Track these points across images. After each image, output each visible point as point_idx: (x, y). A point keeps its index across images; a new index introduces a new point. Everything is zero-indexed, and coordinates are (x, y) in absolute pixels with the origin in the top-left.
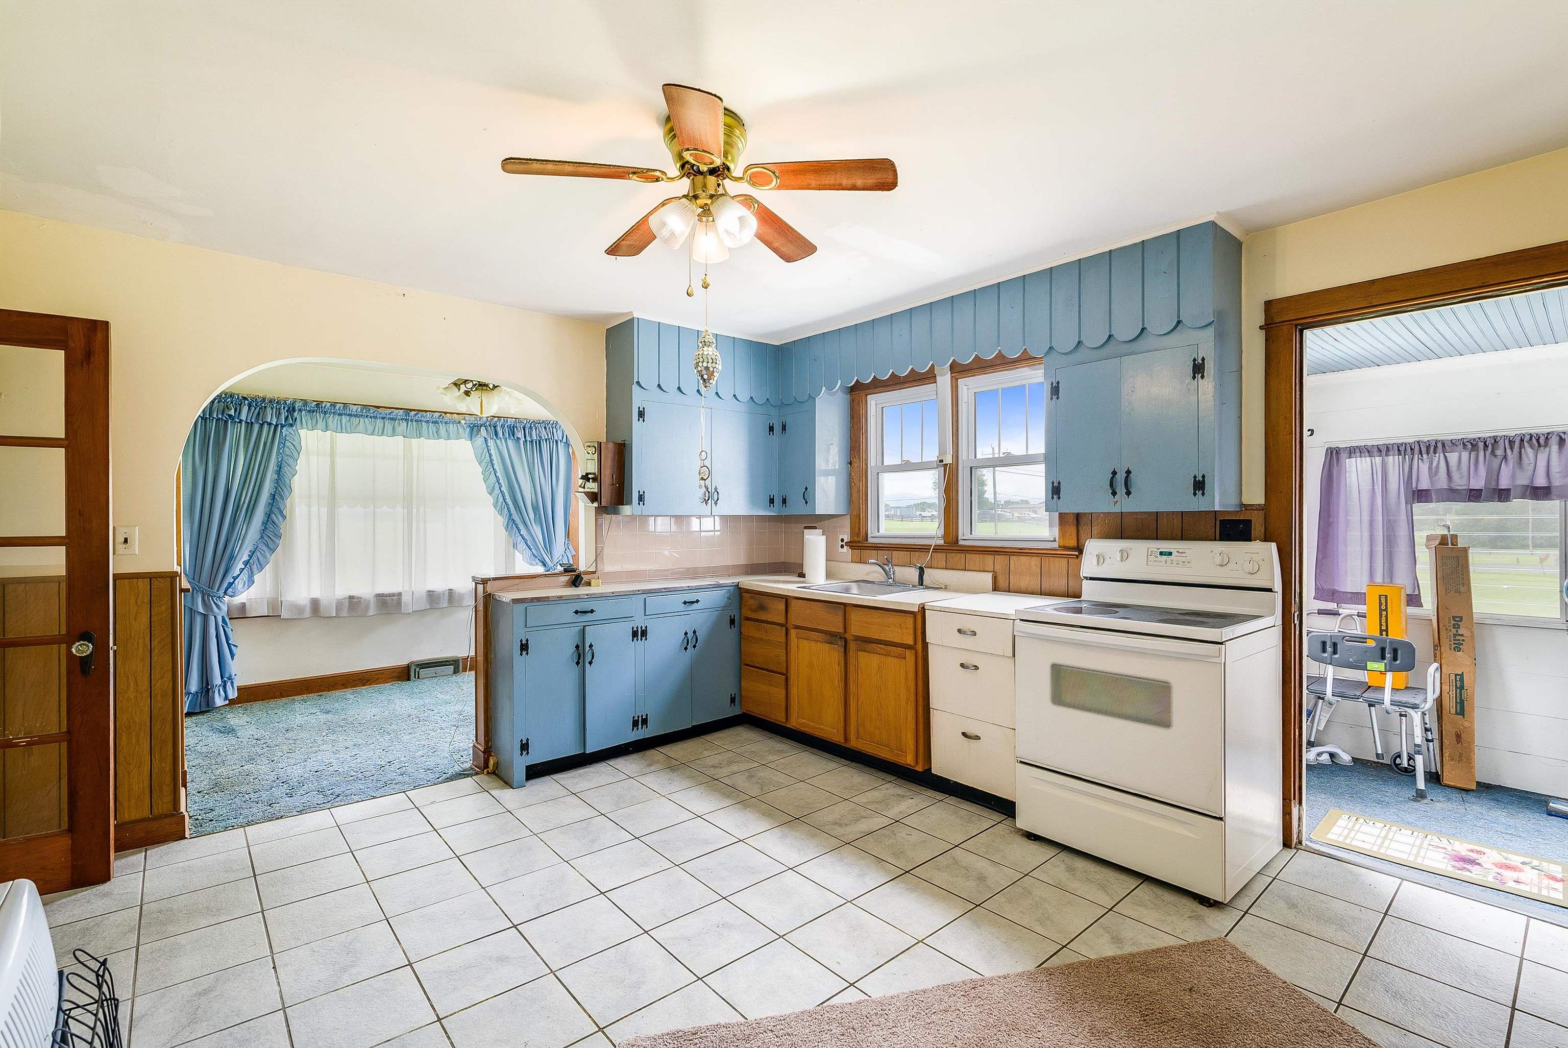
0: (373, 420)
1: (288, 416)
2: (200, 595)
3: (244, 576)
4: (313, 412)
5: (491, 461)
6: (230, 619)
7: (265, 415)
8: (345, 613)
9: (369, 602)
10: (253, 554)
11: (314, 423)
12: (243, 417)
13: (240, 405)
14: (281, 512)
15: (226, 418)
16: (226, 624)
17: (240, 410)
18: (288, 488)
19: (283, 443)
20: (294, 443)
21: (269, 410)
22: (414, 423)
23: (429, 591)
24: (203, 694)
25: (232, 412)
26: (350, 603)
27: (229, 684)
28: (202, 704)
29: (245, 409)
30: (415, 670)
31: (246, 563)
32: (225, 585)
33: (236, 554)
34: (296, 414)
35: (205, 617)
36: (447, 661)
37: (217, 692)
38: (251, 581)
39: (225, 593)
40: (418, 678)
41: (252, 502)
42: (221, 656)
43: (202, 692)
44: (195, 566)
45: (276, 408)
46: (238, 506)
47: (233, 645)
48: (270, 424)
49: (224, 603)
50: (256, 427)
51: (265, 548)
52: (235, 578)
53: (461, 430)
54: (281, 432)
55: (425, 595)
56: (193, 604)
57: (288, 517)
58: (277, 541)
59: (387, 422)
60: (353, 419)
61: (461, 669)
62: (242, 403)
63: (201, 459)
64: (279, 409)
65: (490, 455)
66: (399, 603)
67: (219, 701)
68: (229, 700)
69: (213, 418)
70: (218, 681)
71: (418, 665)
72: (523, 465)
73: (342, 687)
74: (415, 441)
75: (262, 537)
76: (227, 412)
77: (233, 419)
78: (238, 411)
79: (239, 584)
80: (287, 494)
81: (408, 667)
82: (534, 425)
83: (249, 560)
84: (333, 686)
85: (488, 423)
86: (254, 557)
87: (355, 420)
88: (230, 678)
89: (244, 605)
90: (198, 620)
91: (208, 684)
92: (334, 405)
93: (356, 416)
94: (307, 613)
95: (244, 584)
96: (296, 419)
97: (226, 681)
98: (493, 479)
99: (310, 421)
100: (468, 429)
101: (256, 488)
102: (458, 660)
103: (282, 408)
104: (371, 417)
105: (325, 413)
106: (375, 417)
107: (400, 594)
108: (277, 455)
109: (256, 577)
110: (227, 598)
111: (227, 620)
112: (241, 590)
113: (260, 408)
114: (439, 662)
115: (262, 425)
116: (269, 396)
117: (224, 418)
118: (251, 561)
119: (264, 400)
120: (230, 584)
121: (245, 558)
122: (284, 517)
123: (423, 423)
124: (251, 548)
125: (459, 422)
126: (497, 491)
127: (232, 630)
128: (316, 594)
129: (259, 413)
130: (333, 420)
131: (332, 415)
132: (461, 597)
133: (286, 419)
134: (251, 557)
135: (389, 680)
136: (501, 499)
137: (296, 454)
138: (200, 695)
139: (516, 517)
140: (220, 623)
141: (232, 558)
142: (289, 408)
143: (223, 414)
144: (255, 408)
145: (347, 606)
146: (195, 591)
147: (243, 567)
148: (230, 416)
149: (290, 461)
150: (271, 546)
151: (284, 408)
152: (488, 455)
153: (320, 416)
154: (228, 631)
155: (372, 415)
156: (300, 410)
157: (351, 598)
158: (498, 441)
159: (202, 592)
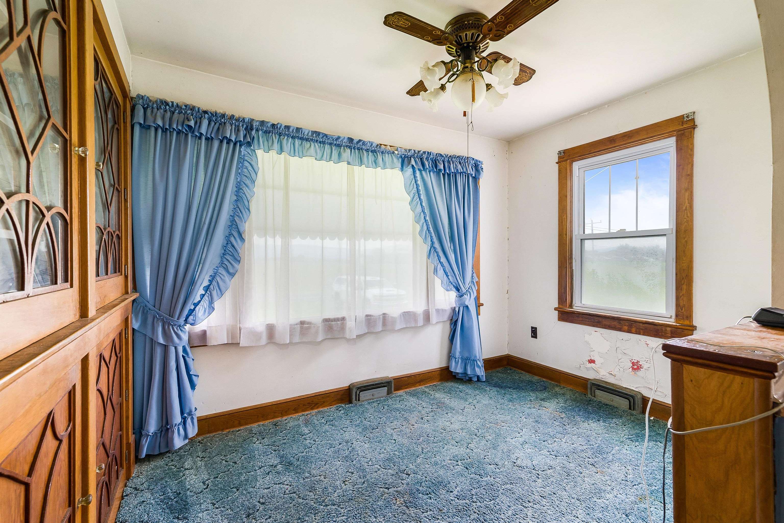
0: (322, 145)
1: (246, 134)
2: (160, 324)
3: (205, 303)
4: (269, 133)
5: (418, 190)
6: (191, 347)
7: (224, 131)
8: (297, 339)
9: (318, 327)
10: (213, 279)
11: (270, 144)
12: (203, 130)
13: (200, 118)
14: (240, 235)
15: (186, 130)
16: (187, 354)
17: (200, 123)
18: (247, 210)
19: (242, 160)
20: (252, 163)
21: (228, 126)
22: (356, 150)
23: (367, 316)
24: (163, 433)
25: (192, 123)
26: (302, 328)
27: (189, 421)
28: (161, 445)
29: (205, 123)
30: (356, 393)
31: (207, 288)
32: (186, 312)
33: (197, 277)
34: (253, 132)
35: (165, 348)
36: (382, 383)
37: (176, 431)
38: (211, 308)
39: (186, 321)
40: (359, 400)
41: (213, 224)
42: (182, 390)
43: (162, 431)
44: (156, 291)
45: (235, 125)
46: (199, 228)
47: (195, 375)
48: (229, 141)
49: (185, 332)
50: (216, 144)
51: (224, 272)
52: (196, 305)
53: (395, 160)
54: (240, 151)
55: (364, 319)
56: (153, 333)
57: (246, 241)
58: (235, 265)
59: (334, 148)
60: (304, 142)
61: (393, 389)
62: (202, 117)
63: (162, 176)
64: (238, 126)
65: (417, 185)
66: (343, 328)
67: (178, 442)
68: (189, 439)
69: (174, 129)
70: (178, 419)
71: (358, 388)
72: (442, 197)
73: (294, 412)
74: (356, 169)
75: (222, 263)
76: (187, 122)
77: (193, 132)
78: (199, 123)
79: (200, 311)
80: (245, 216)
81: (349, 389)
82: (451, 159)
83: (209, 286)
84: (286, 412)
85: (416, 155)
86: (214, 283)
87: (307, 145)
88: (190, 414)
89: (204, 333)
90: (159, 352)
91: (167, 423)
92: (288, 127)
93: (307, 140)
94: (264, 340)
95: (205, 311)
96: (254, 137)
97: (186, 417)
98: (419, 209)
99: (266, 143)
100: (400, 160)
101: (217, 209)
102: (391, 382)
103: (241, 125)
104: (320, 142)
105: (280, 135)
106: (324, 143)
107: (343, 319)
108: (236, 175)
109: (217, 304)
110: (188, 327)
111: (188, 349)
112: (201, 318)
113: (220, 124)
114: (376, 384)
115: (221, 142)
116: (229, 112)
117: (184, 131)
118: (211, 286)
119: (223, 116)
120: (191, 312)
121: (206, 283)
122: (243, 240)
123: (364, 151)
124: (211, 272)
125: (393, 153)
126: (423, 220)
127: (193, 360)
128: (272, 320)
129: (218, 129)
130: (287, 143)
131: (286, 137)
132: (394, 320)
133: (245, 137)
134: (211, 282)
135: (334, 403)
136: (425, 228)
137: (253, 175)
138: (159, 435)
139: (437, 245)
140: (181, 353)
141: (193, 283)
142: (247, 127)
143: (182, 126)
144: (215, 123)
145: (299, 331)
146: (155, 320)
147: (204, 293)
148: (190, 127)
149: (248, 182)
150: (231, 271)
151: (243, 125)
152: (415, 186)
153: (276, 137)
154: (189, 361)
155: (321, 140)
156: (257, 130)
157: (302, 323)
158: (423, 172)
159: (163, 320)
